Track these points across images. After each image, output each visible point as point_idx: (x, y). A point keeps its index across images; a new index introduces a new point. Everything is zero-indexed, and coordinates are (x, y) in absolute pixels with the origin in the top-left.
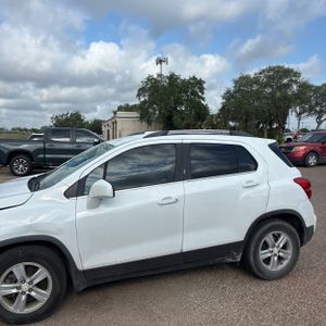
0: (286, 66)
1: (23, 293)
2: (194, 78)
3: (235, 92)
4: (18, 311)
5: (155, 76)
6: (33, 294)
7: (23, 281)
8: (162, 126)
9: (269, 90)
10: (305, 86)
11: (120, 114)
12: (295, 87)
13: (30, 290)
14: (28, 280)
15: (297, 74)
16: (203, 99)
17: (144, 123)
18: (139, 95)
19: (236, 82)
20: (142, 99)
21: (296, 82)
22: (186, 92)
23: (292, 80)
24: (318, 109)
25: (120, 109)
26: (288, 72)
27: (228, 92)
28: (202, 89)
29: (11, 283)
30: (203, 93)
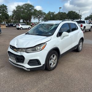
0: (30, 4)
10: (35, 10)
12: (33, 11)
15: (33, 7)
16: (7, 12)
19: (16, 7)
21: (33, 9)
24: (39, 17)
26: (31, 6)
27: (14, 10)
30: (7, 10)
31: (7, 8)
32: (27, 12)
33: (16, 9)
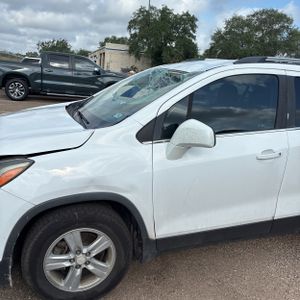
0: (280, 11)
1: (78, 266)
2: (187, 14)
3: (226, 33)
4: (70, 289)
5: (147, 9)
6: (90, 267)
7: (79, 251)
8: (150, 61)
9: (259, 34)
11: (109, 45)
12: (285, 35)
13: (88, 263)
14: (85, 251)
15: (290, 21)
16: (194, 37)
17: (133, 57)
18: (129, 28)
19: (228, 23)
20: (133, 32)
21: (287, 28)
22: (177, 29)
23: (283, 27)
25: (107, 40)
26: (281, 17)
27: (219, 32)
28: (194, 27)
29: (61, 254)
30: (194, 31)
31: (197, 23)
32: (262, 39)
33: (226, 28)
